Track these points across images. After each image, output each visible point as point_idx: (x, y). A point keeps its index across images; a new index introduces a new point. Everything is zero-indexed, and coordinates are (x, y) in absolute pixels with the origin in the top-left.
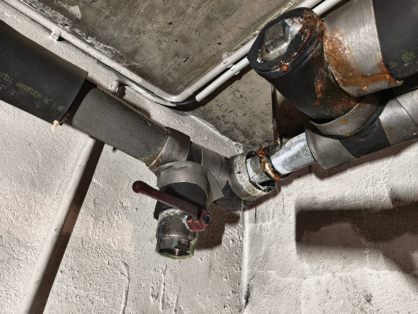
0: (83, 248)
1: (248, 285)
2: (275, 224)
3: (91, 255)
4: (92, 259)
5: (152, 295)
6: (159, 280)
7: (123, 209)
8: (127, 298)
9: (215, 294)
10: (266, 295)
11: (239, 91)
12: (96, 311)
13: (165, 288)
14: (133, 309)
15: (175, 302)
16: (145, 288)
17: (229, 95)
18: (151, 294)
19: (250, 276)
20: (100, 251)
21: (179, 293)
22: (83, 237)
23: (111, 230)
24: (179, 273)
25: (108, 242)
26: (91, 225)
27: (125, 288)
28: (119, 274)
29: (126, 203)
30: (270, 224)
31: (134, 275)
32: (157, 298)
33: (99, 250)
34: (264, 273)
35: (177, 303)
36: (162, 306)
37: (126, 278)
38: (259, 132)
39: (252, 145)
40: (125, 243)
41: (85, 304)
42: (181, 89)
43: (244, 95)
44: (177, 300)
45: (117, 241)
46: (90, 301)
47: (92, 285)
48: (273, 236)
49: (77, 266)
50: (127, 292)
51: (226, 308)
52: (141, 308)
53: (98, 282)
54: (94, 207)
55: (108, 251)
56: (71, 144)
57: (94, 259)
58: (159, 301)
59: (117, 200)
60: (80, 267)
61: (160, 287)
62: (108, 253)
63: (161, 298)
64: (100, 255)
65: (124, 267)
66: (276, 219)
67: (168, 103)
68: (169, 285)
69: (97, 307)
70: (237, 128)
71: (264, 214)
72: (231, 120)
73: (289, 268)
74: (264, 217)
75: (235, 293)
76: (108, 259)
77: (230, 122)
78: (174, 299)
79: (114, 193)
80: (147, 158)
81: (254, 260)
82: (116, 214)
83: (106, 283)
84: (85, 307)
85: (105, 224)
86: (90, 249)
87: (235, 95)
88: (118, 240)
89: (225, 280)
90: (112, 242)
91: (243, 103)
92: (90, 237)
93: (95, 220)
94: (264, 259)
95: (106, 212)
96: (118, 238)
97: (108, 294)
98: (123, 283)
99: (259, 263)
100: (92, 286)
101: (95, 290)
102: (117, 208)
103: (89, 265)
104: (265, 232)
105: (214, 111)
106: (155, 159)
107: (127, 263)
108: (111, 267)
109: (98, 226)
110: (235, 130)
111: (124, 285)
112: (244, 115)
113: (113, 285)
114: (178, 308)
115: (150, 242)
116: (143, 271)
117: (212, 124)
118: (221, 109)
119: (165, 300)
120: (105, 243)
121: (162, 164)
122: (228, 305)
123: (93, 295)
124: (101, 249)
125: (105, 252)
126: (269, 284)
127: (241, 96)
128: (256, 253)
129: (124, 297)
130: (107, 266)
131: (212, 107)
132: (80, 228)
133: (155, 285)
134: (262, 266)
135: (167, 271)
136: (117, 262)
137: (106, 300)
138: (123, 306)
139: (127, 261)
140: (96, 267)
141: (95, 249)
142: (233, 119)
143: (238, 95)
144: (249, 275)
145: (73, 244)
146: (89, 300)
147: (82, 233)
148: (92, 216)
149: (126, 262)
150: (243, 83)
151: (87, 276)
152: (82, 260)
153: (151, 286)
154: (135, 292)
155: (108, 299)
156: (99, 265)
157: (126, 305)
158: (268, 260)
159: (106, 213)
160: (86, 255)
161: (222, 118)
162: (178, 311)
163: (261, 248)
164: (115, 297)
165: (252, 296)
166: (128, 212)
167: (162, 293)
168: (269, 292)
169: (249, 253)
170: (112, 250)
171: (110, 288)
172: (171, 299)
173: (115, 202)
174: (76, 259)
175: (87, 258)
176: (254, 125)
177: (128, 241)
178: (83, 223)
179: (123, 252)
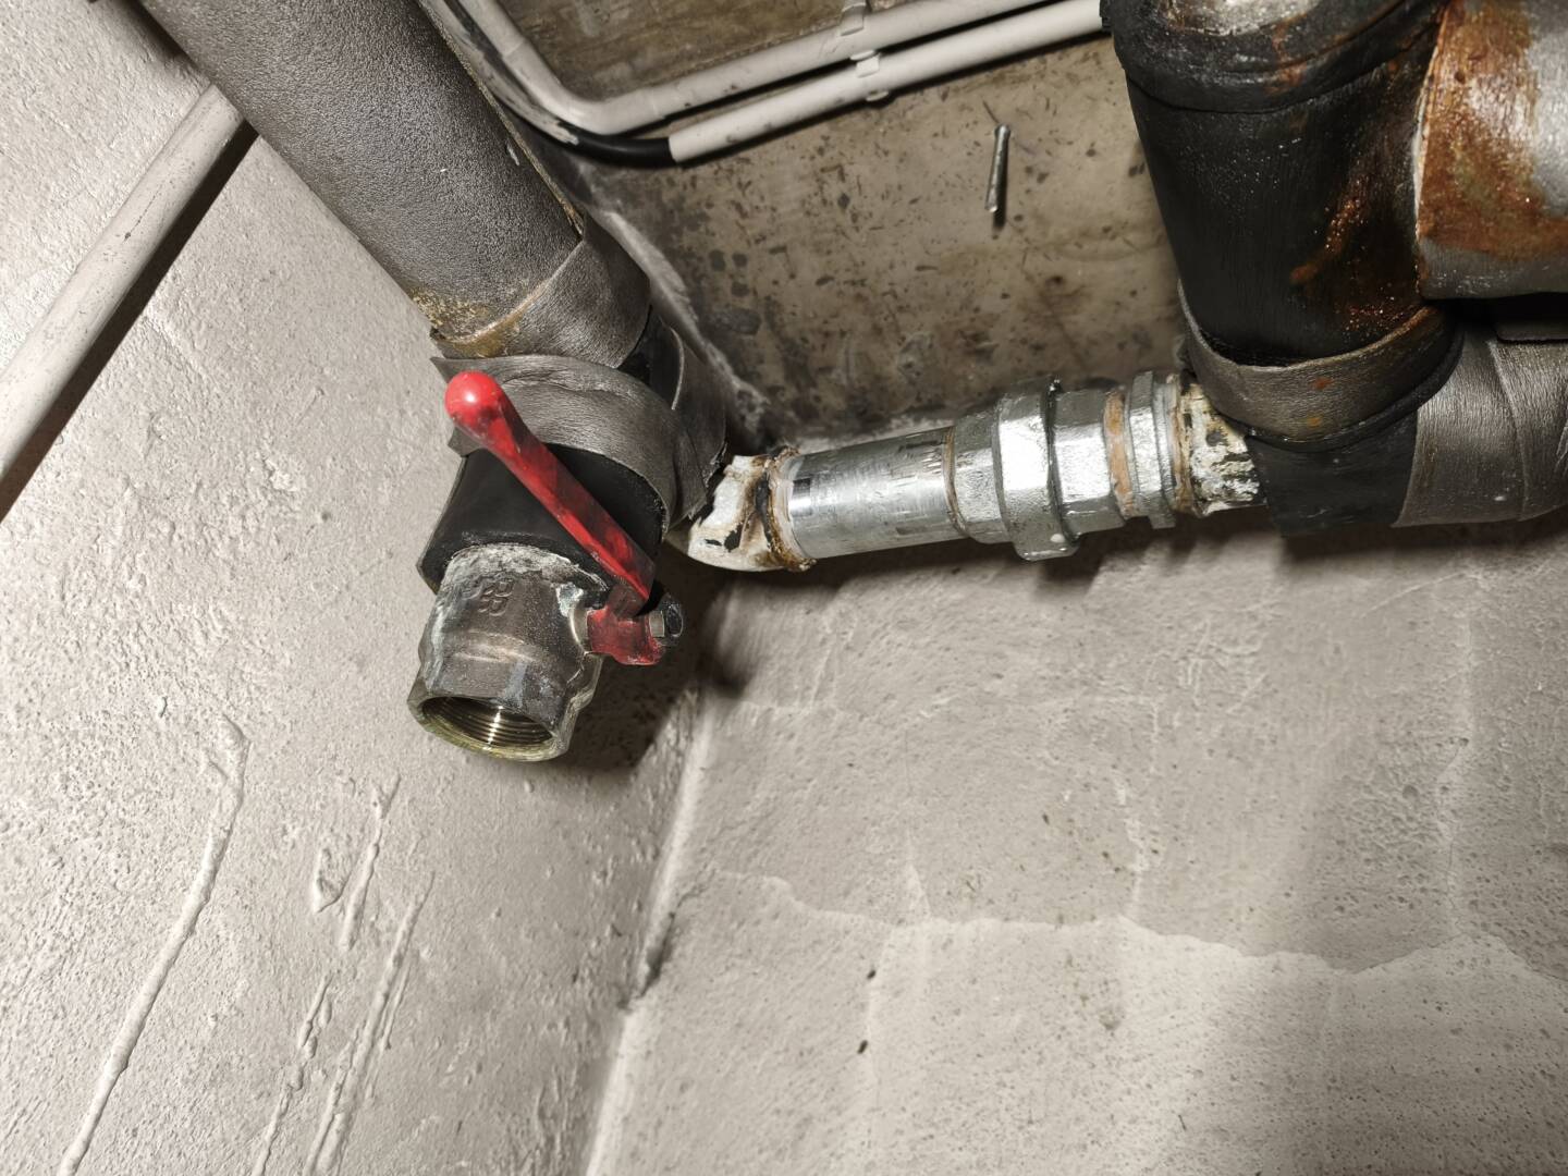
0: (62, 612)
1: (672, 916)
2: (825, 715)
3: (93, 652)
4: (95, 673)
5: (321, 880)
6: (359, 826)
7: (270, 497)
8: (215, 872)
9: (551, 925)
10: (738, 962)
11: (842, 176)
12: (69, 899)
13: (376, 866)
14: (231, 921)
15: (403, 926)
16: (300, 847)
17: (802, 178)
18: (316, 876)
19: (685, 885)
20: (136, 647)
21: (427, 896)
22: (71, 564)
23: (201, 573)
24: (441, 820)
25: (180, 618)
26: (118, 520)
27: (217, 830)
28: (203, 767)
29: (286, 476)
30: (806, 712)
31: (262, 784)
32: (338, 897)
33: (131, 643)
34: (744, 881)
35: (411, 931)
36: (352, 934)
37: (228, 791)
38: (847, 369)
39: (798, 413)
40: (251, 642)
41: (26, 857)
42: (613, 80)
43: (854, 202)
44: (414, 920)
45: (220, 627)
46: (52, 849)
47: (72, 785)
48: (806, 758)
49: (20, 685)
50: (222, 846)
51: (578, 985)
52: (268, 926)
53: (101, 778)
54: (145, 445)
55: (171, 658)
56: (91, 122)
57: (104, 675)
58: (343, 909)
59: (250, 449)
60: (33, 693)
61: (358, 854)
62: (171, 664)
63: (352, 900)
64: (133, 665)
65: (229, 742)
66: (830, 702)
67: (547, 118)
68: (395, 855)
69: (77, 883)
70: (772, 326)
71: (790, 674)
72: (764, 288)
73: (847, 878)
74: (787, 684)
75: (619, 935)
76: (164, 690)
77: (755, 293)
78: (400, 916)
79: (244, 417)
80: (464, 300)
81: (714, 830)
82: (236, 509)
83: (137, 792)
84: (23, 870)
85: (180, 537)
86: (93, 626)
87: (821, 188)
88: (223, 620)
89: (599, 881)
90: (196, 624)
91: (839, 231)
92: (102, 575)
93: (140, 504)
94: (757, 834)
95: (194, 486)
96: (226, 613)
97: (139, 840)
98: (211, 806)
99: (734, 843)
100: (70, 790)
101: (82, 807)
102: (243, 485)
103: (78, 694)
104: (781, 736)
105: (713, 226)
106: (493, 319)
107: (245, 731)
108: (175, 730)
109: (150, 535)
110: (763, 330)
111: (213, 816)
112: (822, 281)
113: (165, 805)
114: (408, 953)
115: (355, 669)
116: (305, 776)
117: (683, 277)
118: (742, 228)
119: (366, 911)
120: (167, 618)
121: (514, 352)
122: (587, 972)
123: (70, 830)
124: (143, 640)
125: (157, 656)
126: (757, 923)
127: (844, 201)
128: (725, 808)
129: (206, 865)
130: (157, 718)
131: (710, 206)
132: (65, 518)
133: (342, 843)
134: (743, 856)
135: (397, 799)
136: (204, 712)
137: (123, 860)
138: (192, 900)
139: (245, 721)
140: (105, 712)
141: (116, 632)
142: (775, 283)
143: (834, 190)
144: (681, 880)
145: (19, 583)
146: (48, 844)
147: (69, 547)
148: (128, 482)
149: (241, 726)
150: (871, 147)
151: (56, 742)
152: (49, 663)
153: (325, 846)
154: (252, 855)
155: (134, 858)
156: (121, 706)
157: (207, 899)
158: (770, 838)
159: (192, 491)
160: (71, 648)
161: (730, 265)
162: (406, 962)
163: (749, 792)
164: (167, 856)
165: (680, 955)
166: (290, 515)
167: (362, 883)
168: (750, 950)
169: (700, 802)
170: (193, 656)
171: (150, 816)
172: (392, 911)
173: (241, 455)
174: (19, 654)
175: (71, 660)
176: (843, 334)
177: (264, 639)
178: (84, 503)
179: (236, 677)
